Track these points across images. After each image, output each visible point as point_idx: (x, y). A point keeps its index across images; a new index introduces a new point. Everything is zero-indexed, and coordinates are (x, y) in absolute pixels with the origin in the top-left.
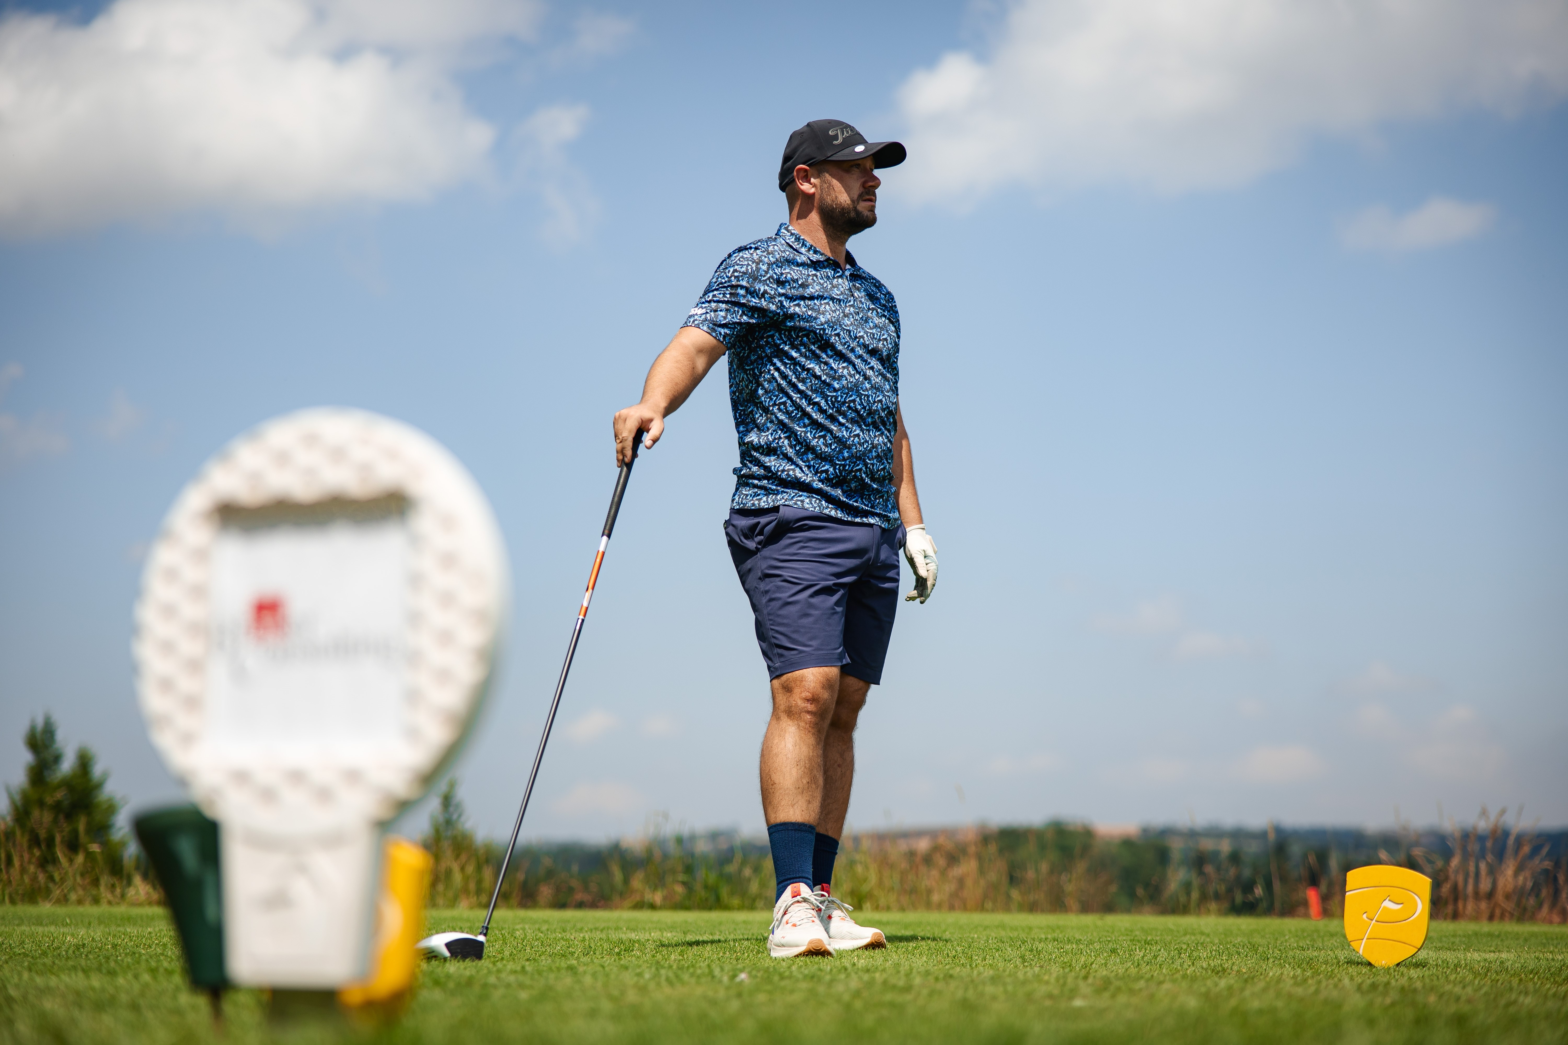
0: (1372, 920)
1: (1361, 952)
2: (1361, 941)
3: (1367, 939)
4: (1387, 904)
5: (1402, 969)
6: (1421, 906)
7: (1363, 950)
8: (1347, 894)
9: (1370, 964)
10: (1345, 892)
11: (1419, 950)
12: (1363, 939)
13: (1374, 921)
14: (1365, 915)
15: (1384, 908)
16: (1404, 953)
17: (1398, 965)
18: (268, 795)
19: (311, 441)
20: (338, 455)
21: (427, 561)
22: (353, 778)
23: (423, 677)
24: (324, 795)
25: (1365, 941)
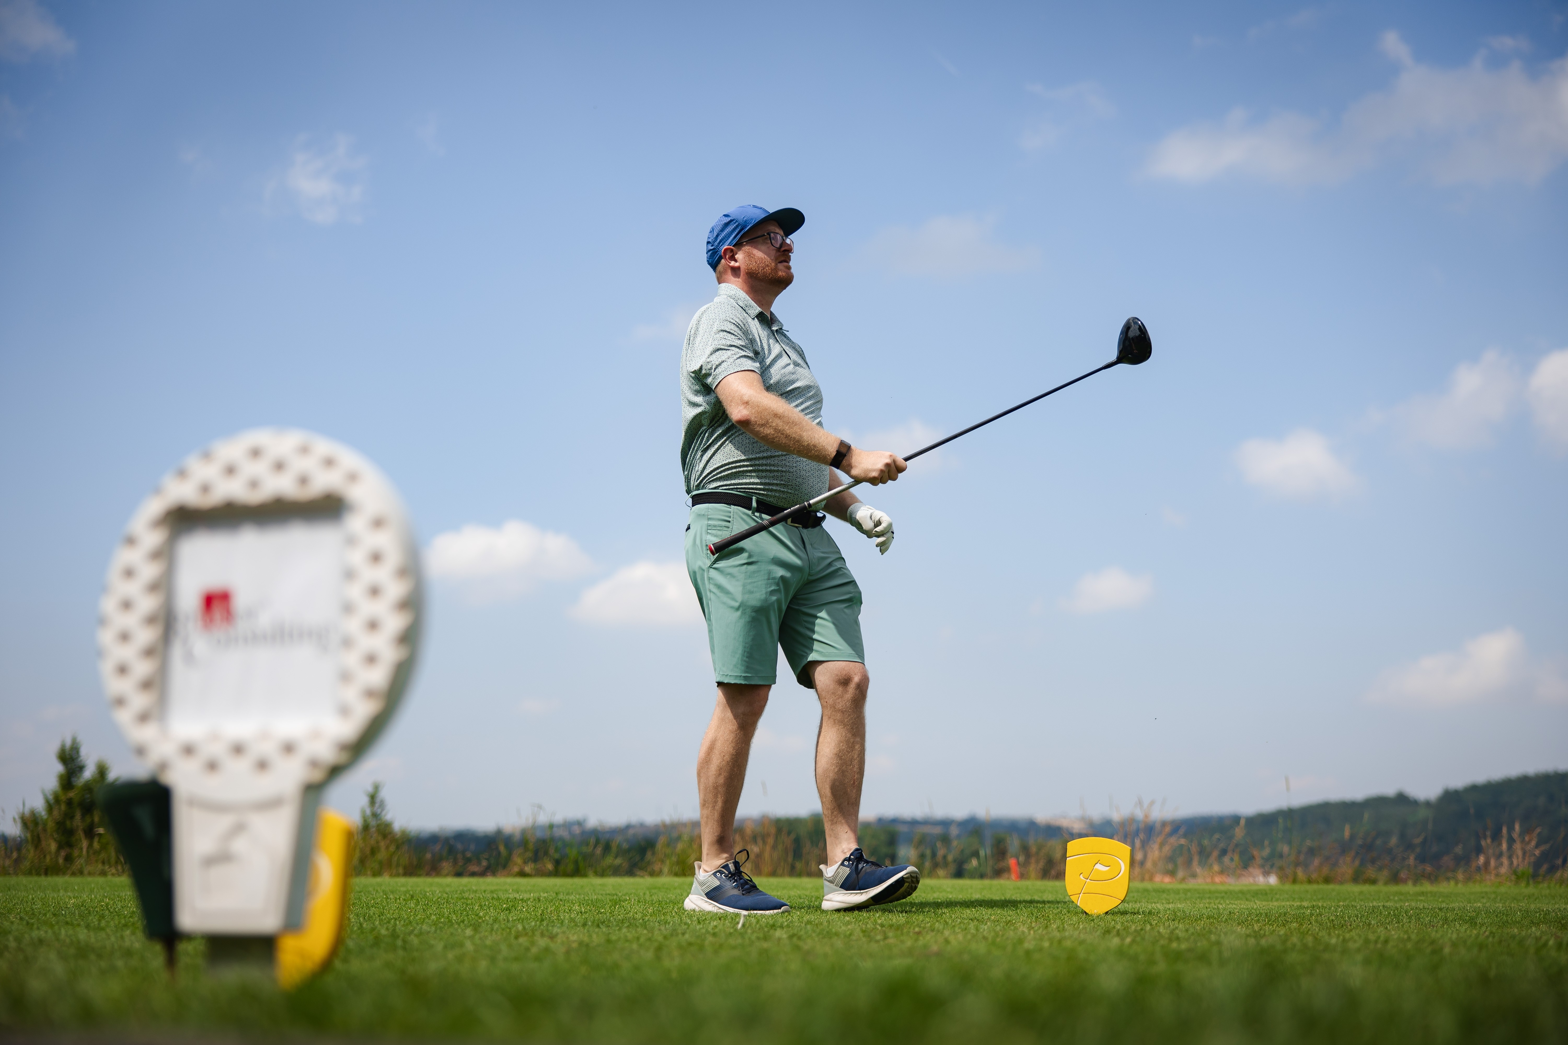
0: (1087, 878)
1: (1078, 905)
2: (1078, 895)
3: (1085, 894)
4: (1098, 866)
5: (1109, 917)
6: (1123, 868)
7: (1080, 902)
8: (1068, 859)
9: (1086, 913)
11: (1122, 901)
12: (1080, 894)
13: (1088, 880)
14: (1081, 875)
15: (1096, 869)
16: (1111, 904)
17: (1107, 913)
18: (212, 766)
19: (256, 453)
20: (279, 466)
21: (357, 557)
22: (289, 748)
23: (352, 659)
24: (262, 765)
25: (1080, 895)
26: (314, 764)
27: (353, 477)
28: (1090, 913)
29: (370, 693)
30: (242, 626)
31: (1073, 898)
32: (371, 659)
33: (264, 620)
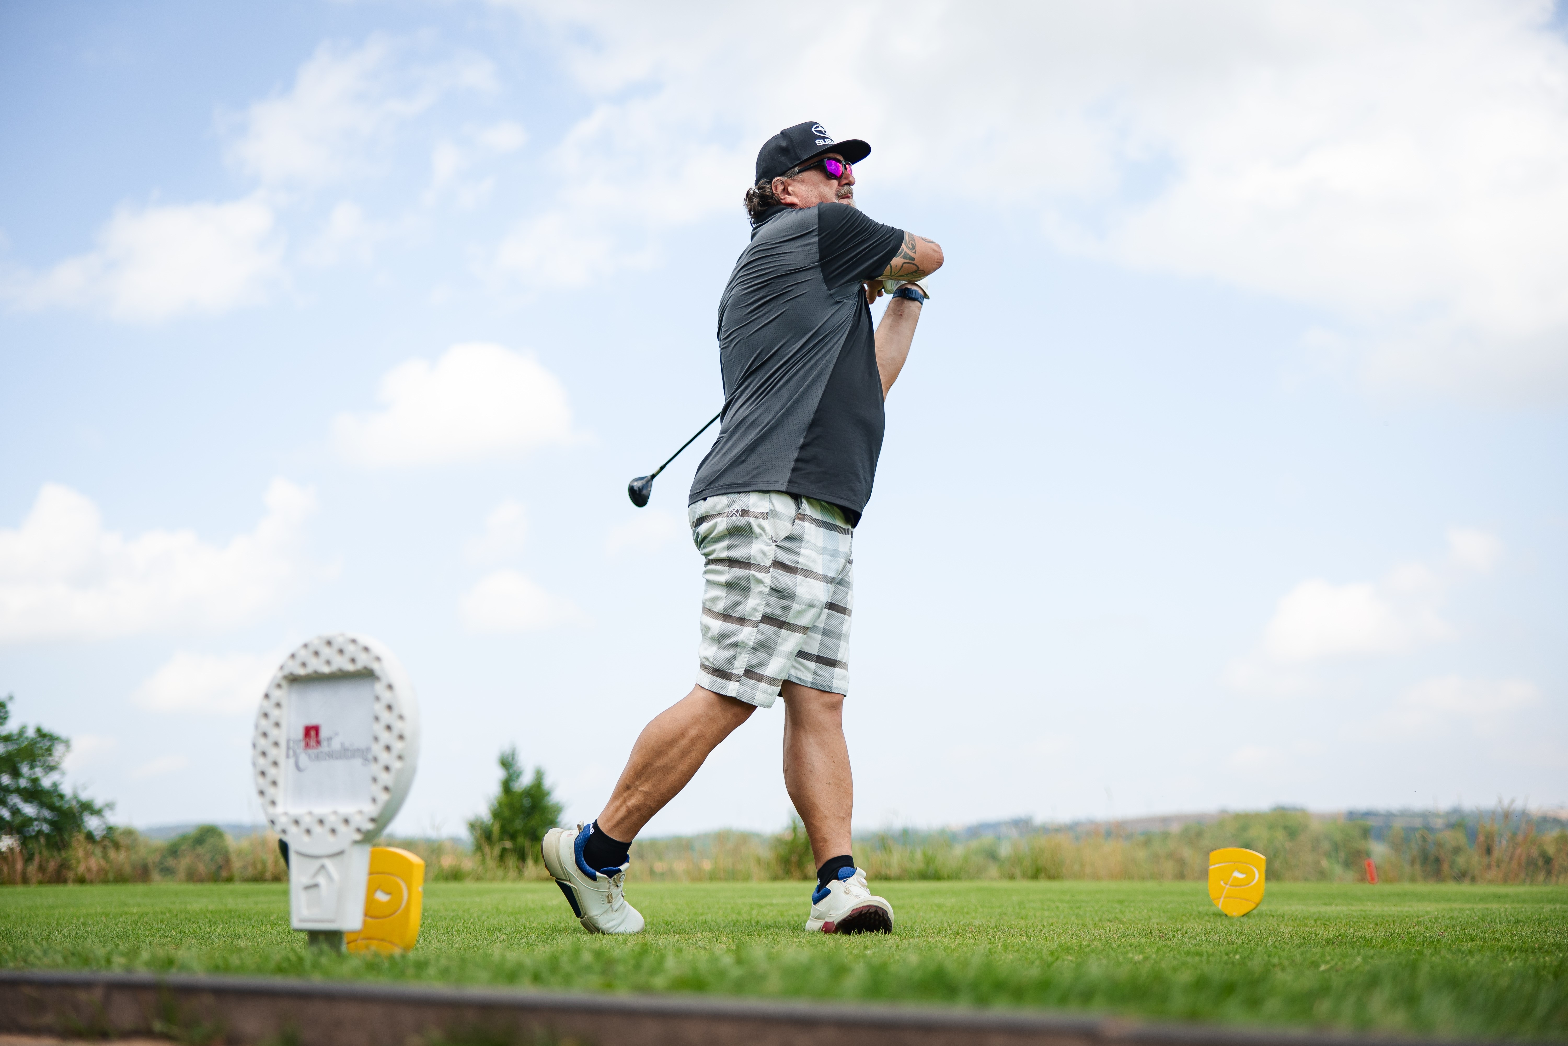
0: (1227, 884)
1: (1220, 908)
3: (1225, 898)
4: (1237, 874)
6: (1258, 875)
7: (1221, 905)
8: (1211, 868)
9: (1226, 915)
10: (1208, 867)
11: (1257, 905)
12: (1220, 898)
13: (1228, 887)
15: (1235, 877)
16: (1248, 907)
17: (1243, 916)
18: (308, 831)
19: (329, 643)
20: (341, 651)
21: (379, 708)
22: (346, 821)
23: (376, 769)
24: (333, 831)
25: (1222, 899)
26: (359, 830)
27: (378, 659)
28: (1229, 915)
29: (386, 789)
30: (324, 748)
31: (1215, 902)
32: (387, 768)
33: (336, 745)
